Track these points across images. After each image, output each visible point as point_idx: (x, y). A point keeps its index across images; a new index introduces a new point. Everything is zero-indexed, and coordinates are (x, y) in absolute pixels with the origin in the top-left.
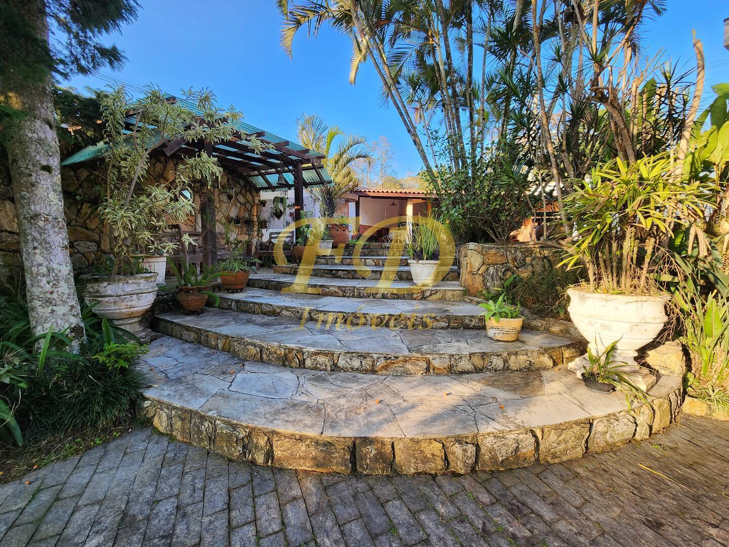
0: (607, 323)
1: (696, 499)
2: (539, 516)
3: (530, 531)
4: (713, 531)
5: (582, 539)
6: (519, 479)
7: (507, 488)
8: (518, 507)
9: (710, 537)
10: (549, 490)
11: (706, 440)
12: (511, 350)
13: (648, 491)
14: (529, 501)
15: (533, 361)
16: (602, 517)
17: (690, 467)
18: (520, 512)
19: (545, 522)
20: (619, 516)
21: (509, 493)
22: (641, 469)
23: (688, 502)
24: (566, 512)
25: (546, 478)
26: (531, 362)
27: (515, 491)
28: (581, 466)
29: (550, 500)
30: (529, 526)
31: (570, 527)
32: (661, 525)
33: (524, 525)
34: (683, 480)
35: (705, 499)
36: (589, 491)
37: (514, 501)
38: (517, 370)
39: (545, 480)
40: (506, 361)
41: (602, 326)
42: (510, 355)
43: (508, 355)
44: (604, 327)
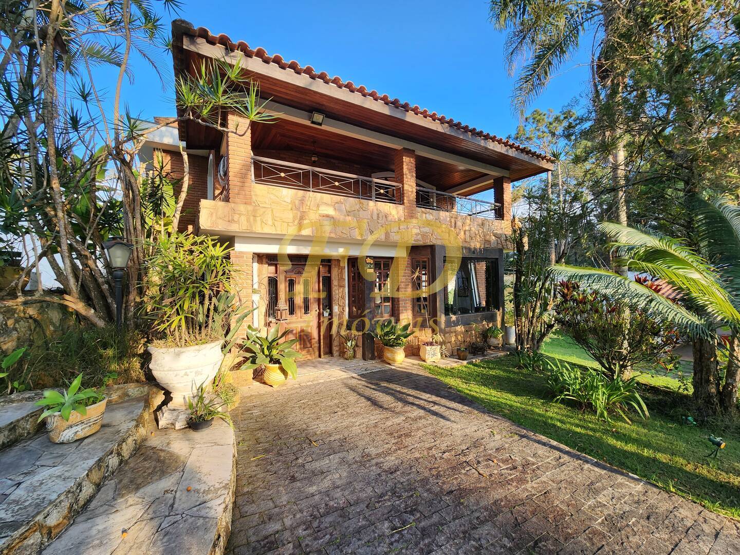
0: (200, 369)
1: (280, 454)
2: (278, 532)
3: (289, 543)
4: (300, 461)
6: (242, 531)
7: (248, 543)
8: (267, 543)
10: (257, 516)
12: (118, 438)
14: (264, 533)
16: (285, 498)
19: (283, 530)
21: (254, 544)
24: (278, 515)
25: (247, 512)
26: (135, 440)
27: (253, 539)
29: (266, 519)
30: (285, 542)
31: (289, 518)
32: (293, 476)
33: (284, 545)
36: (264, 494)
37: (262, 543)
38: (129, 458)
39: (248, 514)
40: (119, 454)
41: (196, 373)
42: (120, 445)
43: (118, 445)
44: (197, 373)
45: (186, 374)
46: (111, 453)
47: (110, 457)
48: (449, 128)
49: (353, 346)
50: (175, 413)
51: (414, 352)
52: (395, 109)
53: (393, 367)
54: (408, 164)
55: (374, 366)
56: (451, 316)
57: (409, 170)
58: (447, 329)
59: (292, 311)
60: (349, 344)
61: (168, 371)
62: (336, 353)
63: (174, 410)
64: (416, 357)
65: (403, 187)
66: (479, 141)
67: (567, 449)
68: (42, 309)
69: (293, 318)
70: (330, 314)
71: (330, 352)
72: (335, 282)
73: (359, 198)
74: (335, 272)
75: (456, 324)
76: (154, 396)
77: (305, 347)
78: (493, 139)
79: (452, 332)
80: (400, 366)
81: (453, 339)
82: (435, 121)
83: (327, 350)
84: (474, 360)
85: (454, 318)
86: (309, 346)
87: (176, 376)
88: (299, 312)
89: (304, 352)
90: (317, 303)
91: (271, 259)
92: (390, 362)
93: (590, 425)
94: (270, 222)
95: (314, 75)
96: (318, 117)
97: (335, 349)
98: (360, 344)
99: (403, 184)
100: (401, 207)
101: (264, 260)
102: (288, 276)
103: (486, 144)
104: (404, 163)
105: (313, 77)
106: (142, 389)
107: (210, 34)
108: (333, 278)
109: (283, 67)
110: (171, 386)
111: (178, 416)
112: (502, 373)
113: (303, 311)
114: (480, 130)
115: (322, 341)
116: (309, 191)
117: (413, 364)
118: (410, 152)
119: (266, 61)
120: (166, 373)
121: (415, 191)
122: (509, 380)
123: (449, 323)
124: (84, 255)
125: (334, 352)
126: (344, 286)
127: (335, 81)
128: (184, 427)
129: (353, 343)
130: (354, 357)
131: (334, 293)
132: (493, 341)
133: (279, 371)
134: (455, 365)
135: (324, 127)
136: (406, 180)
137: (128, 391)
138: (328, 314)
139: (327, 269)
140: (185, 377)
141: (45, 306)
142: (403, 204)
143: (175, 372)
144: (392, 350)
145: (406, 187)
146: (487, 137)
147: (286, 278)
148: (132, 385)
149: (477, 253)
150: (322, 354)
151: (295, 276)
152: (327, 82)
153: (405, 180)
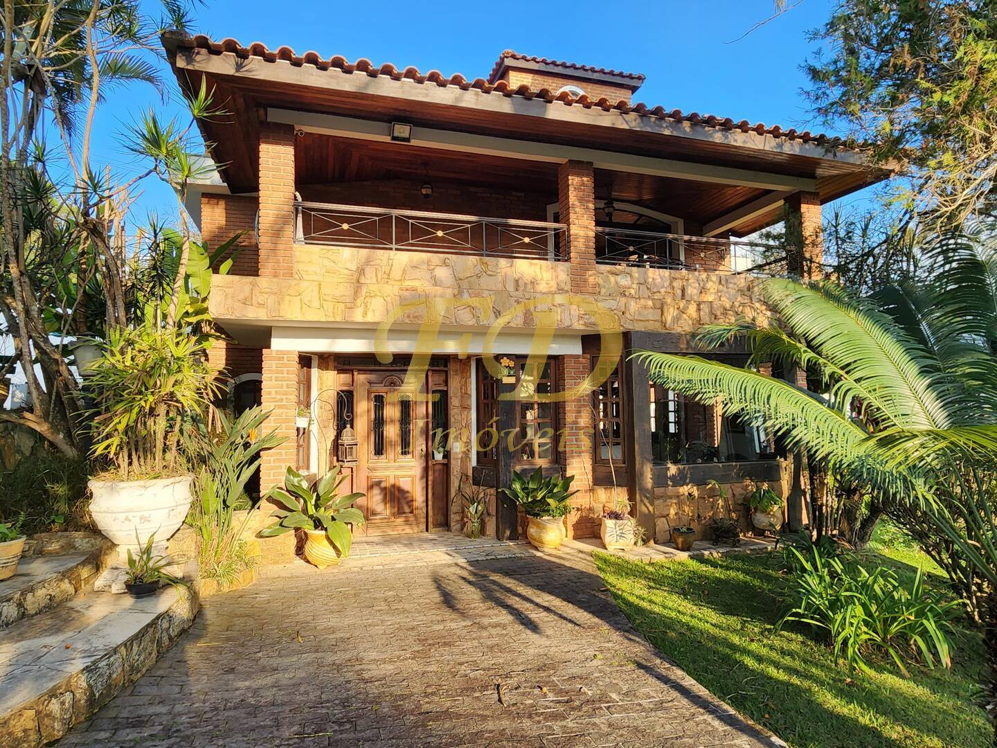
0: (146, 514)
1: (242, 645)
2: (157, 715)
4: (260, 655)
5: (197, 705)
7: (115, 718)
8: (137, 721)
9: (260, 658)
10: (149, 698)
11: (226, 609)
12: (24, 586)
13: (214, 657)
14: (142, 713)
15: (53, 594)
16: (199, 687)
17: (227, 630)
18: (143, 722)
19: (165, 714)
20: (208, 680)
21: (120, 720)
22: (201, 647)
23: (240, 650)
24: (174, 700)
26: (50, 595)
27: (125, 715)
28: (160, 668)
29: (157, 702)
30: (157, 724)
31: (184, 705)
32: (234, 669)
33: (153, 726)
34: (228, 639)
35: (246, 643)
36: (178, 679)
37: (130, 720)
38: (36, 614)
40: (20, 605)
41: (141, 518)
42: (24, 594)
43: (22, 594)
44: (144, 519)
45: (127, 519)
46: (8, 601)
47: (4, 604)
48: (639, 120)
49: (479, 514)
50: (116, 572)
51: (589, 529)
52: (525, 101)
53: (539, 554)
54: (578, 189)
55: (510, 548)
56: (669, 465)
57: (581, 200)
58: (659, 491)
59: (379, 450)
60: (472, 509)
61: (105, 512)
62: (455, 526)
63: (116, 568)
64: (594, 540)
65: (569, 230)
66: (711, 135)
67: (702, 691)
68: (7, 432)
69: (382, 461)
70: (444, 457)
71: (445, 524)
72: (454, 402)
73: (482, 255)
74: (455, 384)
75: (680, 480)
76: (108, 552)
77: (400, 512)
78: (744, 127)
79: (671, 498)
80: (554, 552)
81: (672, 512)
82: (608, 111)
83: (440, 519)
84: (706, 553)
85: (673, 469)
86: (407, 509)
87: (114, 520)
88: (393, 453)
89: (400, 520)
90: (424, 437)
91: (343, 362)
92: (536, 544)
93: (813, 670)
94: (316, 304)
95: (374, 70)
96: (402, 130)
97: (454, 518)
98: (493, 510)
99: (569, 225)
100: (562, 267)
101: (331, 364)
102: (374, 389)
103: (727, 137)
104: (571, 189)
105: (373, 74)
106: (93, 541)
107: (212, 41)
108: (451, 393)
109: (323, 67)
110: (111, 534)
111: (118, 576)
112: (741, 577)
113: (399, 449)
114: (707, 115)
115: (430, 503)
116: (391, 249)
117: (581, 552)
118: (579, 167)
119: (297, 63)
120: (104, 515)
121: (592, 234)
122: (743, 588)
123: (660, 480)
124: (54, 359)
125: (452, 524)
126: (468, 408)
127: (410, 74)
128: (123, 591)
129: (480, 508)
130: (482, 532)
131: (452, 420)
132: (761, 519)
133: (326, 542)
134: (658, 558)
135: (414, 142)
136: (575, 216)
137: (74, 542)
138: (441, 455)
139: (443, 378)
140: (127, 522)
141: (10, 428)
142: (568, 260)
143: (114, 515)
144: (539, 523)
145: (574, 230)
146: (727, 126)
147: (369, 392)
148: (81, 534)
149: (730, 346)
150: (430, 525)
151: (386, 389)
152: (397, 78)
153: (572, 216)
